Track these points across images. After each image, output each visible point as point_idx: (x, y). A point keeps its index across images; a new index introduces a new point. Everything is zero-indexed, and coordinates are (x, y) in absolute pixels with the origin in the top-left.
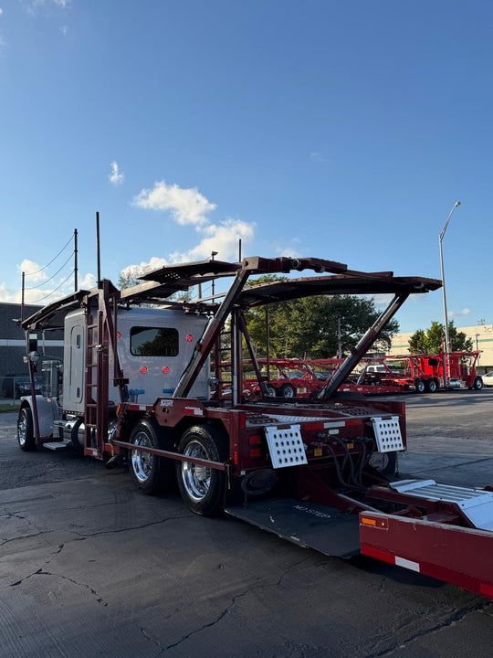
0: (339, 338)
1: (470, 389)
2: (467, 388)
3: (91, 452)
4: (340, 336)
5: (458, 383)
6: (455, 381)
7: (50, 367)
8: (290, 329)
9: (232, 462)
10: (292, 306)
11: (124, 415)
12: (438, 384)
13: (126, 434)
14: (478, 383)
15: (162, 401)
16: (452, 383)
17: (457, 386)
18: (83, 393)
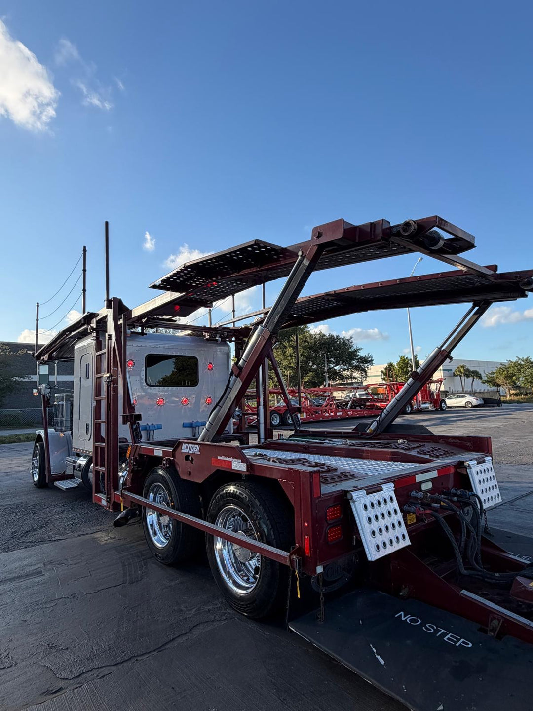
0: (326, 370)
1: (437, 410)
2: (434, 410)
3: (100, 499)
4: (326, 369)
5: (427, 405)
6: (425, 403)
7: (62, 399)
8: (285, 363)
9: (300, 552)
10: (286, 344)
11: (135, 459)
12: (412, 407)
13: (138, 484)
14: (443, 405)
15: (184, 446)
16: (423, 406)
17: (426, 408)
18: (91, 429)
